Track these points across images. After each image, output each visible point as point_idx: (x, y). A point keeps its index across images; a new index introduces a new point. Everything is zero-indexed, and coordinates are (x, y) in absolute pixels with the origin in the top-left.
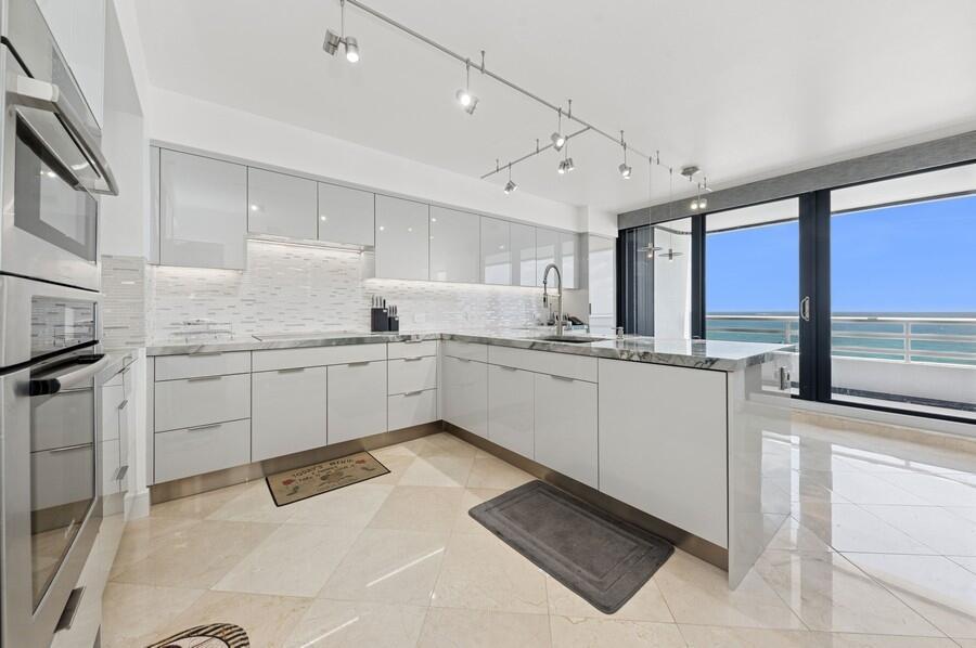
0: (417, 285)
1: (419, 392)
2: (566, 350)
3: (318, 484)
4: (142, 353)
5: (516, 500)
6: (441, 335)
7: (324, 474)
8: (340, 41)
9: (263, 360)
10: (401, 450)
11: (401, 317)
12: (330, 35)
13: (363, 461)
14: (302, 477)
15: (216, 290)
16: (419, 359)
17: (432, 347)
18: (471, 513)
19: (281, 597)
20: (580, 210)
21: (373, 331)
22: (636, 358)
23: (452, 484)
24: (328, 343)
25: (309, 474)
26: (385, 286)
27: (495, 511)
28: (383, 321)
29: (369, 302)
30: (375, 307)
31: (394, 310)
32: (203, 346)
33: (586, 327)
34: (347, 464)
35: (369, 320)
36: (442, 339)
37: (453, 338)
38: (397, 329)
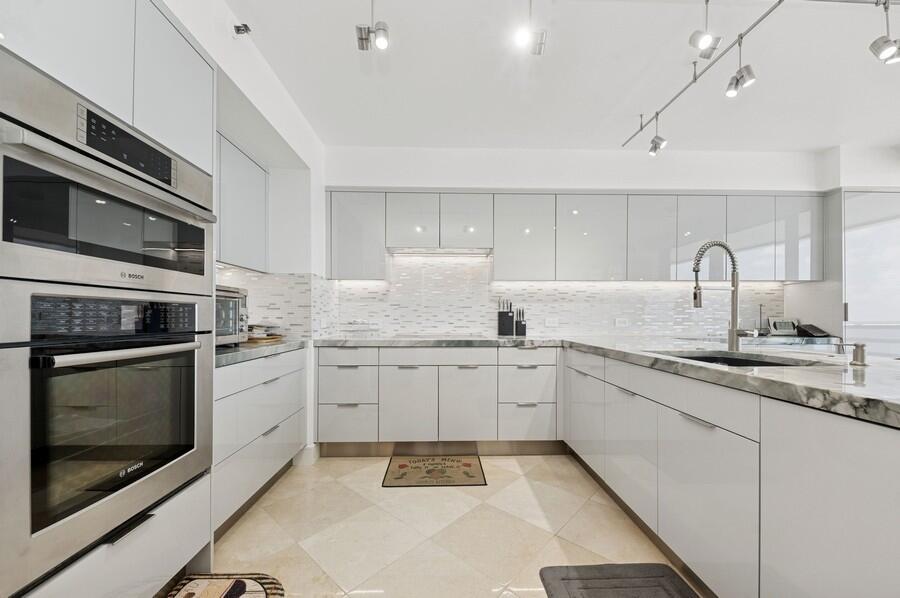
0: (549, 286)
1: (534, 405)
2: (702, 375)
3: (421, 476)
4: (311, 344)
5: (615, 582)
6: (562, 341)
7: (431, 467)
8: (369, 32)
9: (388, 356)
10: (512, 464)
11: (529, 321)
12: (360, 30)
13: (469, 465)
14: (414, 465)
15: (373, 297)
16: (534, 367)
17: (552, 355)
18: (543, 573)
19: (328, 577)
20: (823, 156)
21: (499, 334)
22: (841, 408)
23: (544, 524)
24: (439, 344)
25: (421, 464)
26: (511, 289)
27: (577, 584)
28: (510, 325)
29: (496, 306)
30: (501, 310)
31: (521, 313)
32: (346, 341)
33: (834, 341)
34: (455, 464)
35: (495, 324)
36: (563, 347)
37: (572, 345)
38: (524, 334)
